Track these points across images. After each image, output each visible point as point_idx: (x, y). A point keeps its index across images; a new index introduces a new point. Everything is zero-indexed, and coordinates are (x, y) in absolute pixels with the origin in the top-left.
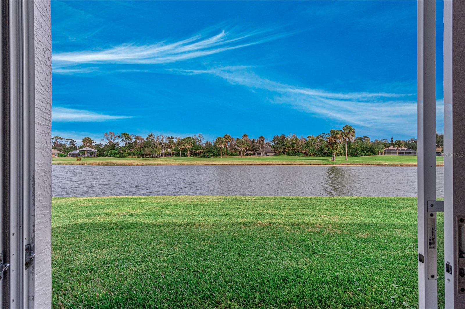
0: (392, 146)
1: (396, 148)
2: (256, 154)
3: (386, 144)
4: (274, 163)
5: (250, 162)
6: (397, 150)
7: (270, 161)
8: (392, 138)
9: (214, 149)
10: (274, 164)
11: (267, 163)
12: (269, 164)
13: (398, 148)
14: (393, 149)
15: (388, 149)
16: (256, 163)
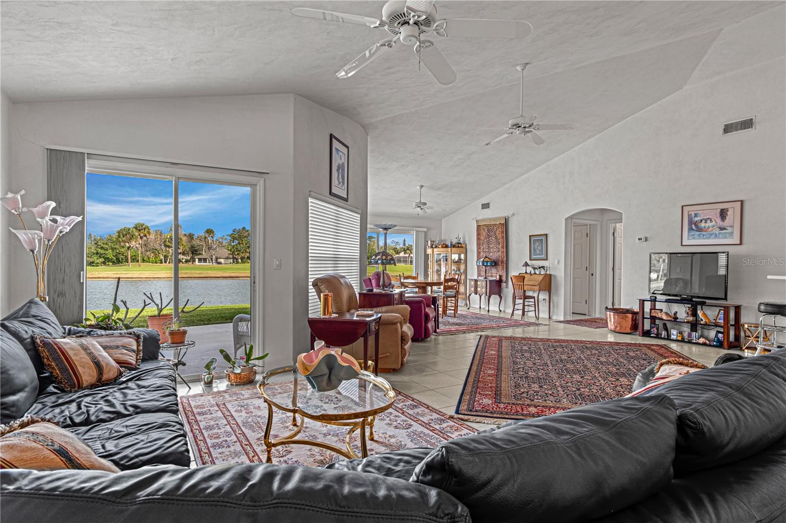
0: (403, 252)
1: (407, 255)
2: (197, 260)
3: (396, 248)
4: (244, 275)
5: (202, 273)
6: (409, 257)
7: (236, 273)
8: (404, 241)
9: (107, 250)
10: (243, 277)
11: (233, 275)
12: (237, 277)
13: (409, 255)
14: (404, 255)
15: (398, 255)
16: (213, 276)
